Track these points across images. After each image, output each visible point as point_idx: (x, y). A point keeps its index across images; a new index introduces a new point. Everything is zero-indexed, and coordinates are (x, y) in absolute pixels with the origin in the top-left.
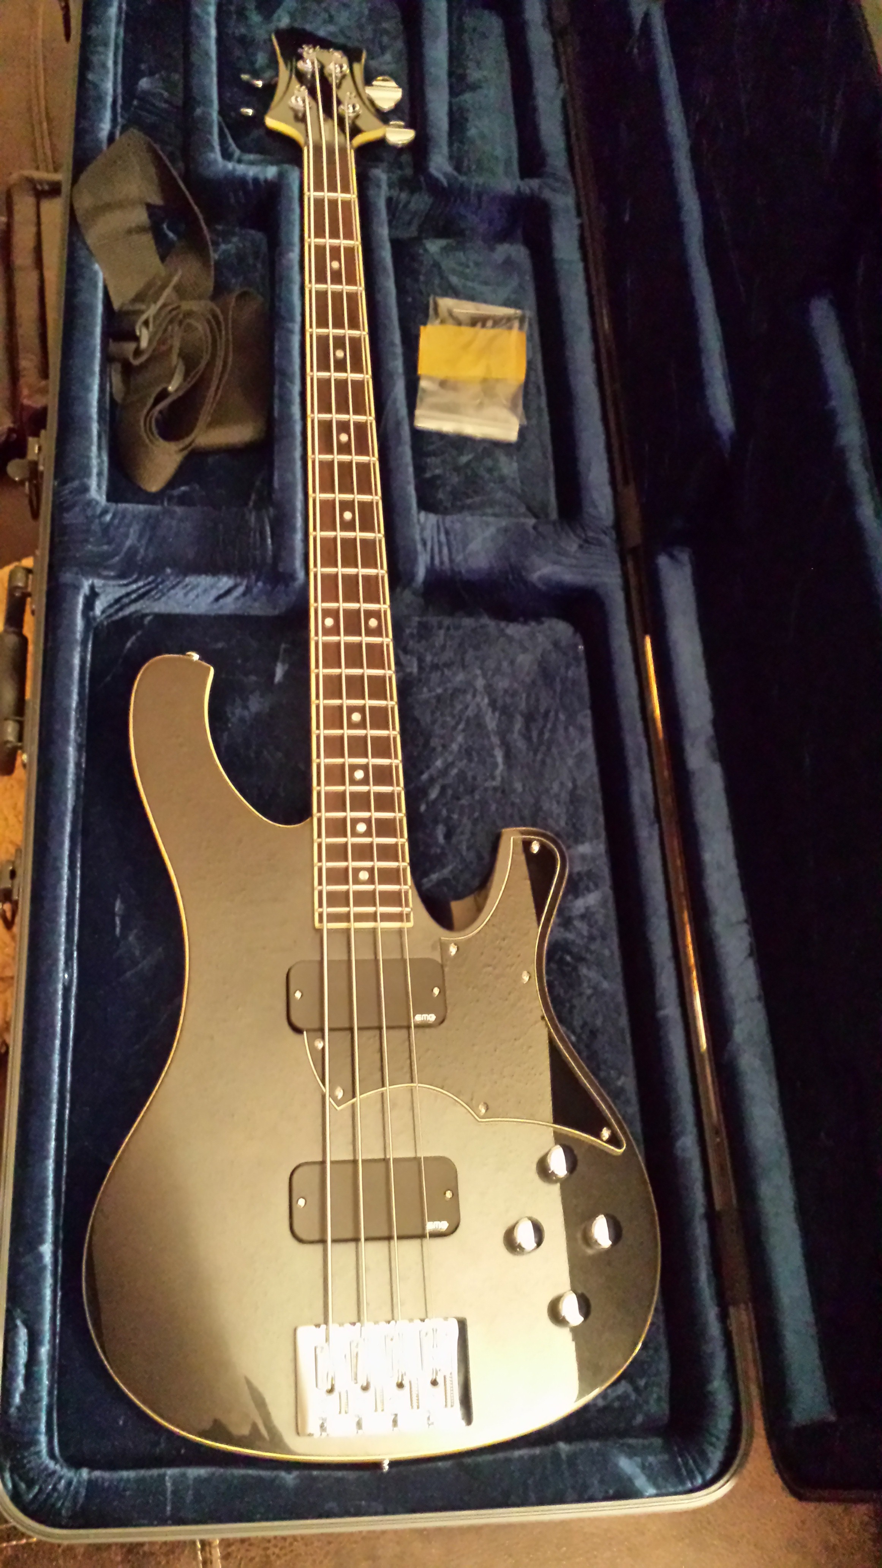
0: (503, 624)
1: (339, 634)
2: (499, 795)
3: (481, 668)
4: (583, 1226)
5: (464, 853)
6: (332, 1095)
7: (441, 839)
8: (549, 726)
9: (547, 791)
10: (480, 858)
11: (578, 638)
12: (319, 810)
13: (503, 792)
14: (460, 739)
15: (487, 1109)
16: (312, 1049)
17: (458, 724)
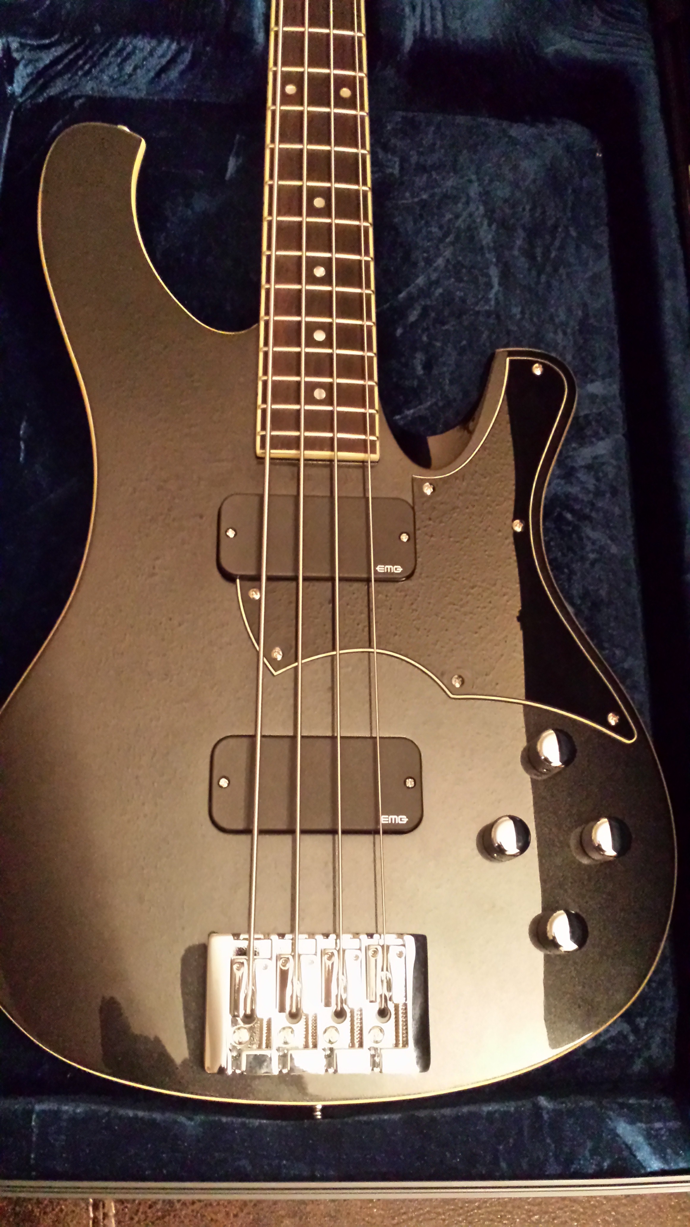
0: (505, 124)
1: (302, 104)
2: (492, 321)
3: (477, 173)
4: (579, 830)
5: (447, 388)
6: (267, 655)
7: (420, 371)
8: (557, 243)
9: (552, 318)
10: (466, 394)
11: (595, 145)
12: (267, 313)
13: (498, 317)
14: (448, 253)
15: (463, 683)
16: (247, 600)
17: (446, 235)
